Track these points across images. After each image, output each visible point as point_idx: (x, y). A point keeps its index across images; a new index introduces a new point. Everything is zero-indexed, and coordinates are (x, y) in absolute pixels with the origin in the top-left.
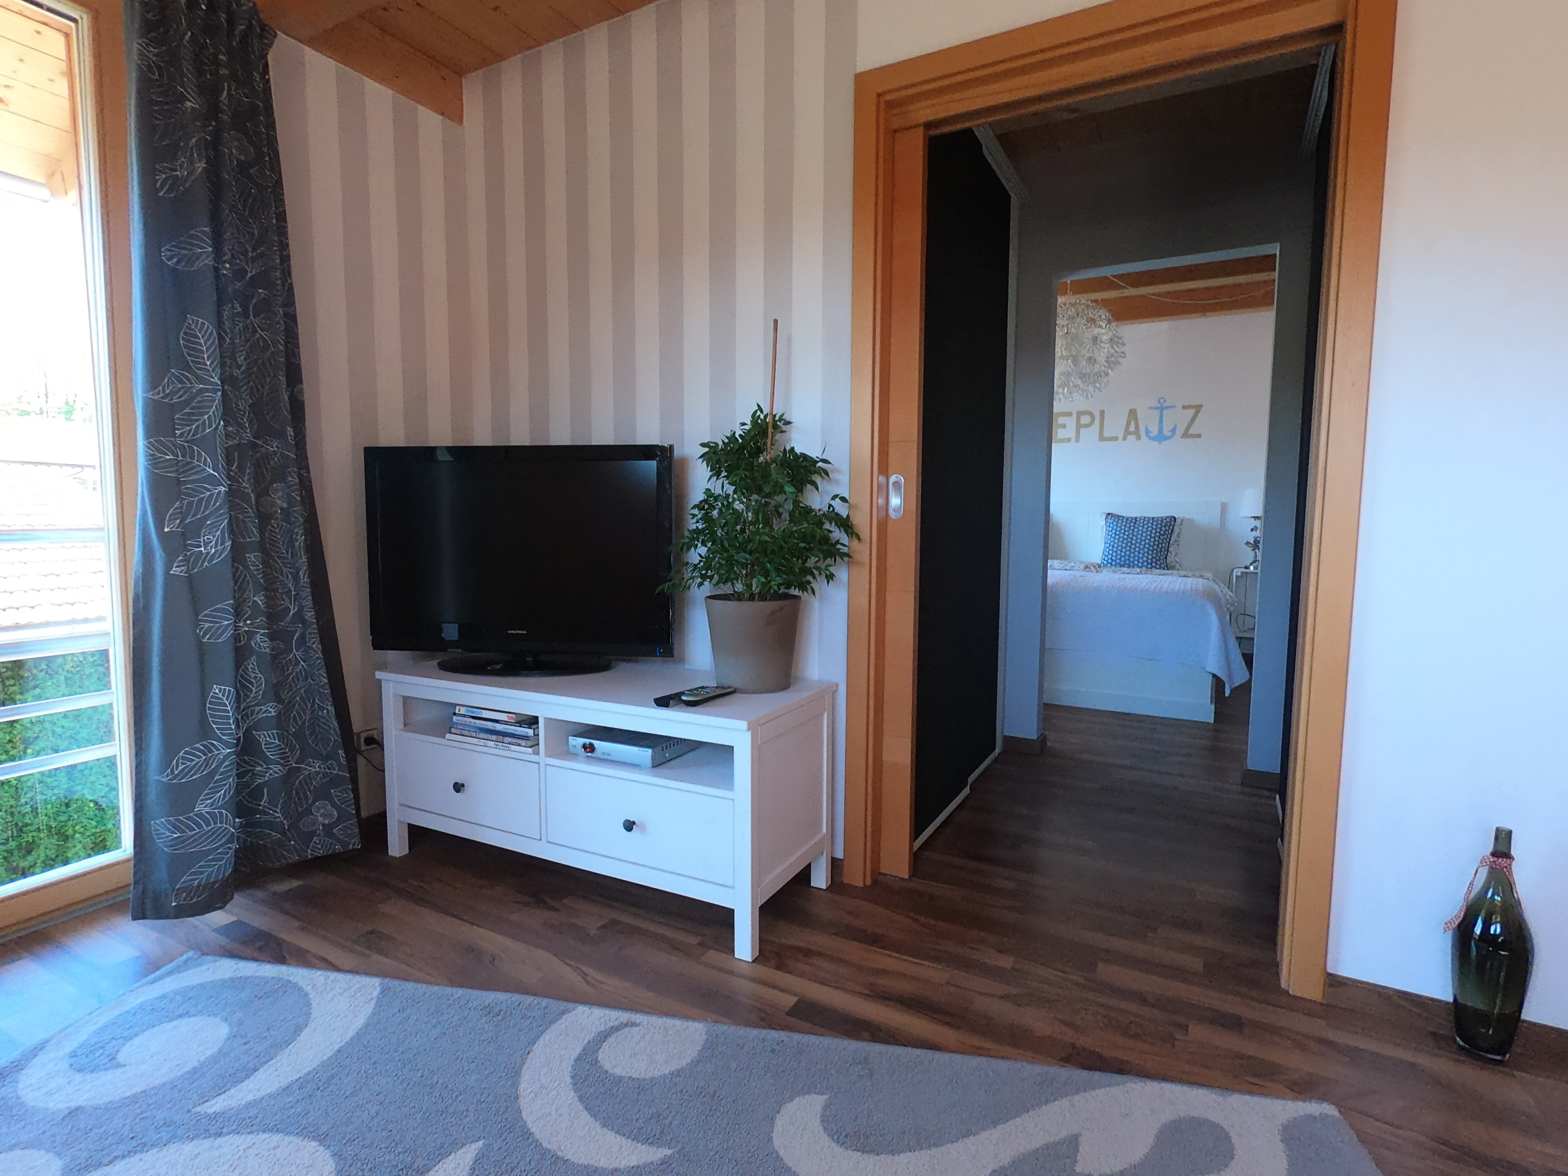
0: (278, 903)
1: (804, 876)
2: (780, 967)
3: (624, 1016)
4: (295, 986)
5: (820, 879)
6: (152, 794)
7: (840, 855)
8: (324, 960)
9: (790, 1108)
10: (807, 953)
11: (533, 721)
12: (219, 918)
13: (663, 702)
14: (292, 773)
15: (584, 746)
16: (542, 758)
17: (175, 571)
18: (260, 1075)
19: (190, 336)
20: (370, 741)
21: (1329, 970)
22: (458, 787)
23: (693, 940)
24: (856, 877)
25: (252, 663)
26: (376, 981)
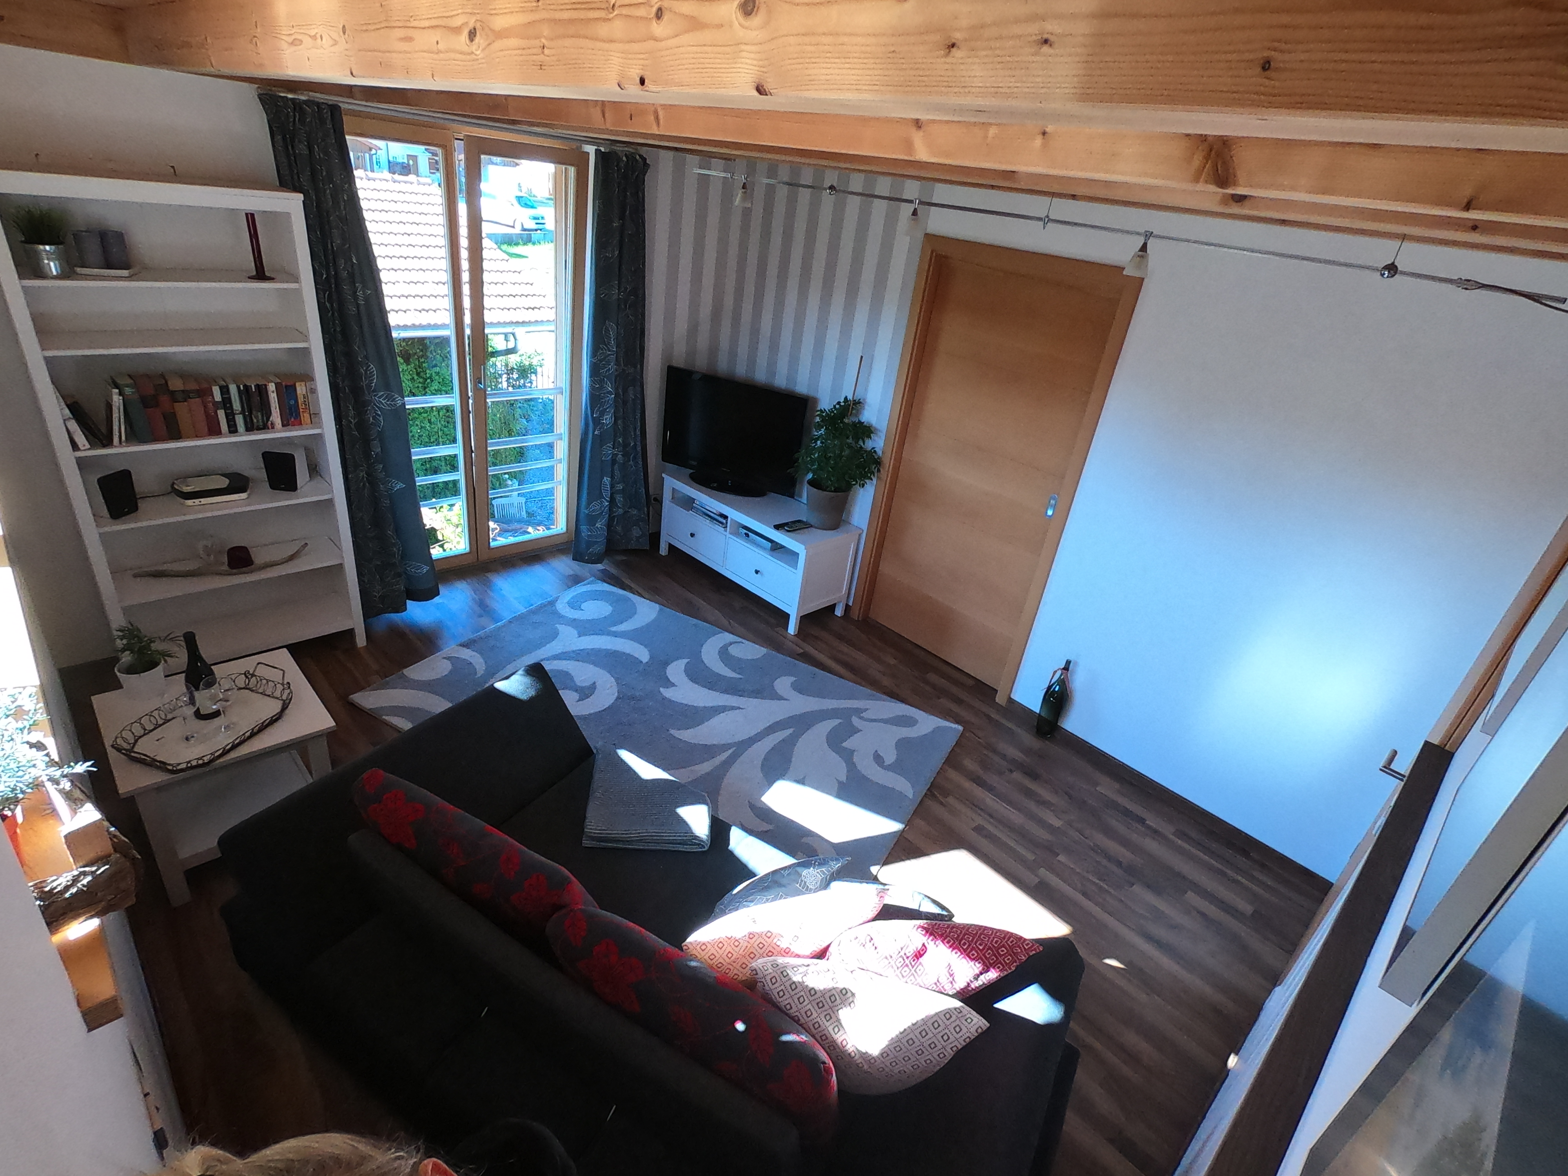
0: (618, 564)
1: (832, 608)
2: (804, 641)
3: (740, 640)
4: (630, 599)
5: (839, 612)
6: (582, 516)
7: (851, 604)
8: (637, 592)
9: (783, 678)
10: (816, 638)
11: (726, 517)
12: (600, 566)
13: (777, 527)
14: (626, 512)
15: (746, 534)
16: (727, 533)
17: (596, 433)
18: (625, 624)
19: (607, 330)
20: (655, 499)
21: (1012, 696)
22: (692, 535)
23: (773, 621)
24: (855, 614)
25: (616, 467)
26: (657, 605)
